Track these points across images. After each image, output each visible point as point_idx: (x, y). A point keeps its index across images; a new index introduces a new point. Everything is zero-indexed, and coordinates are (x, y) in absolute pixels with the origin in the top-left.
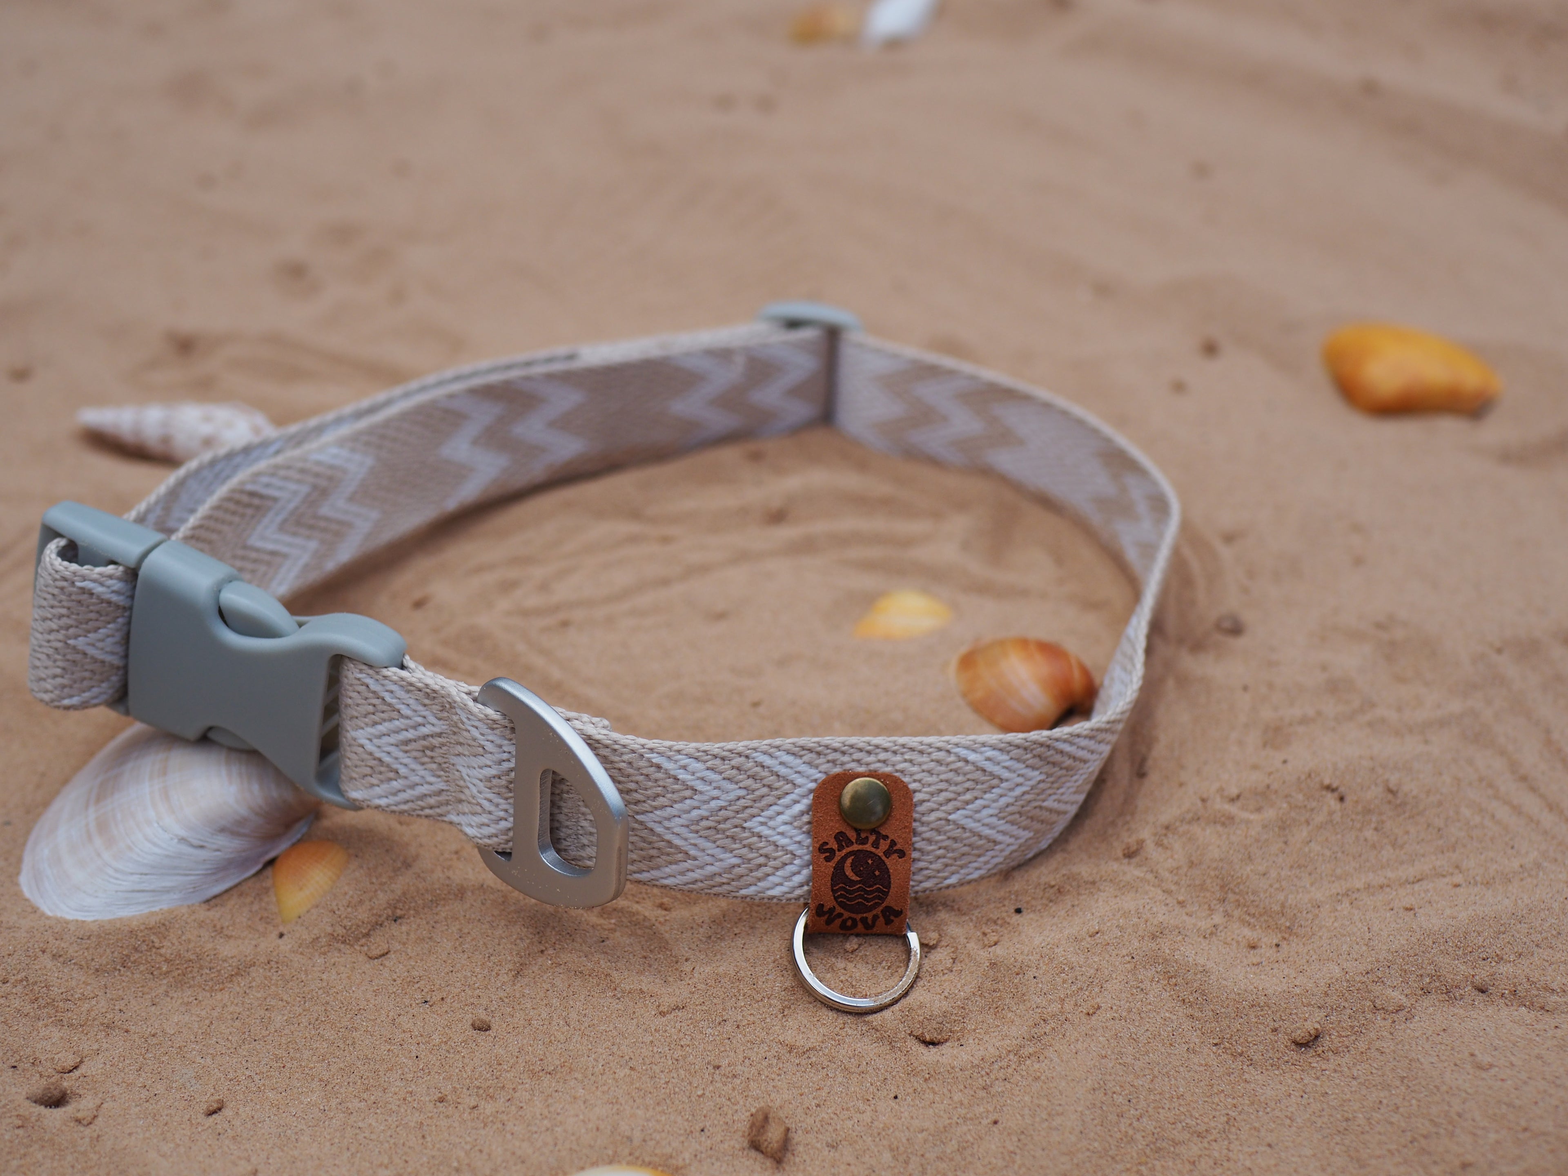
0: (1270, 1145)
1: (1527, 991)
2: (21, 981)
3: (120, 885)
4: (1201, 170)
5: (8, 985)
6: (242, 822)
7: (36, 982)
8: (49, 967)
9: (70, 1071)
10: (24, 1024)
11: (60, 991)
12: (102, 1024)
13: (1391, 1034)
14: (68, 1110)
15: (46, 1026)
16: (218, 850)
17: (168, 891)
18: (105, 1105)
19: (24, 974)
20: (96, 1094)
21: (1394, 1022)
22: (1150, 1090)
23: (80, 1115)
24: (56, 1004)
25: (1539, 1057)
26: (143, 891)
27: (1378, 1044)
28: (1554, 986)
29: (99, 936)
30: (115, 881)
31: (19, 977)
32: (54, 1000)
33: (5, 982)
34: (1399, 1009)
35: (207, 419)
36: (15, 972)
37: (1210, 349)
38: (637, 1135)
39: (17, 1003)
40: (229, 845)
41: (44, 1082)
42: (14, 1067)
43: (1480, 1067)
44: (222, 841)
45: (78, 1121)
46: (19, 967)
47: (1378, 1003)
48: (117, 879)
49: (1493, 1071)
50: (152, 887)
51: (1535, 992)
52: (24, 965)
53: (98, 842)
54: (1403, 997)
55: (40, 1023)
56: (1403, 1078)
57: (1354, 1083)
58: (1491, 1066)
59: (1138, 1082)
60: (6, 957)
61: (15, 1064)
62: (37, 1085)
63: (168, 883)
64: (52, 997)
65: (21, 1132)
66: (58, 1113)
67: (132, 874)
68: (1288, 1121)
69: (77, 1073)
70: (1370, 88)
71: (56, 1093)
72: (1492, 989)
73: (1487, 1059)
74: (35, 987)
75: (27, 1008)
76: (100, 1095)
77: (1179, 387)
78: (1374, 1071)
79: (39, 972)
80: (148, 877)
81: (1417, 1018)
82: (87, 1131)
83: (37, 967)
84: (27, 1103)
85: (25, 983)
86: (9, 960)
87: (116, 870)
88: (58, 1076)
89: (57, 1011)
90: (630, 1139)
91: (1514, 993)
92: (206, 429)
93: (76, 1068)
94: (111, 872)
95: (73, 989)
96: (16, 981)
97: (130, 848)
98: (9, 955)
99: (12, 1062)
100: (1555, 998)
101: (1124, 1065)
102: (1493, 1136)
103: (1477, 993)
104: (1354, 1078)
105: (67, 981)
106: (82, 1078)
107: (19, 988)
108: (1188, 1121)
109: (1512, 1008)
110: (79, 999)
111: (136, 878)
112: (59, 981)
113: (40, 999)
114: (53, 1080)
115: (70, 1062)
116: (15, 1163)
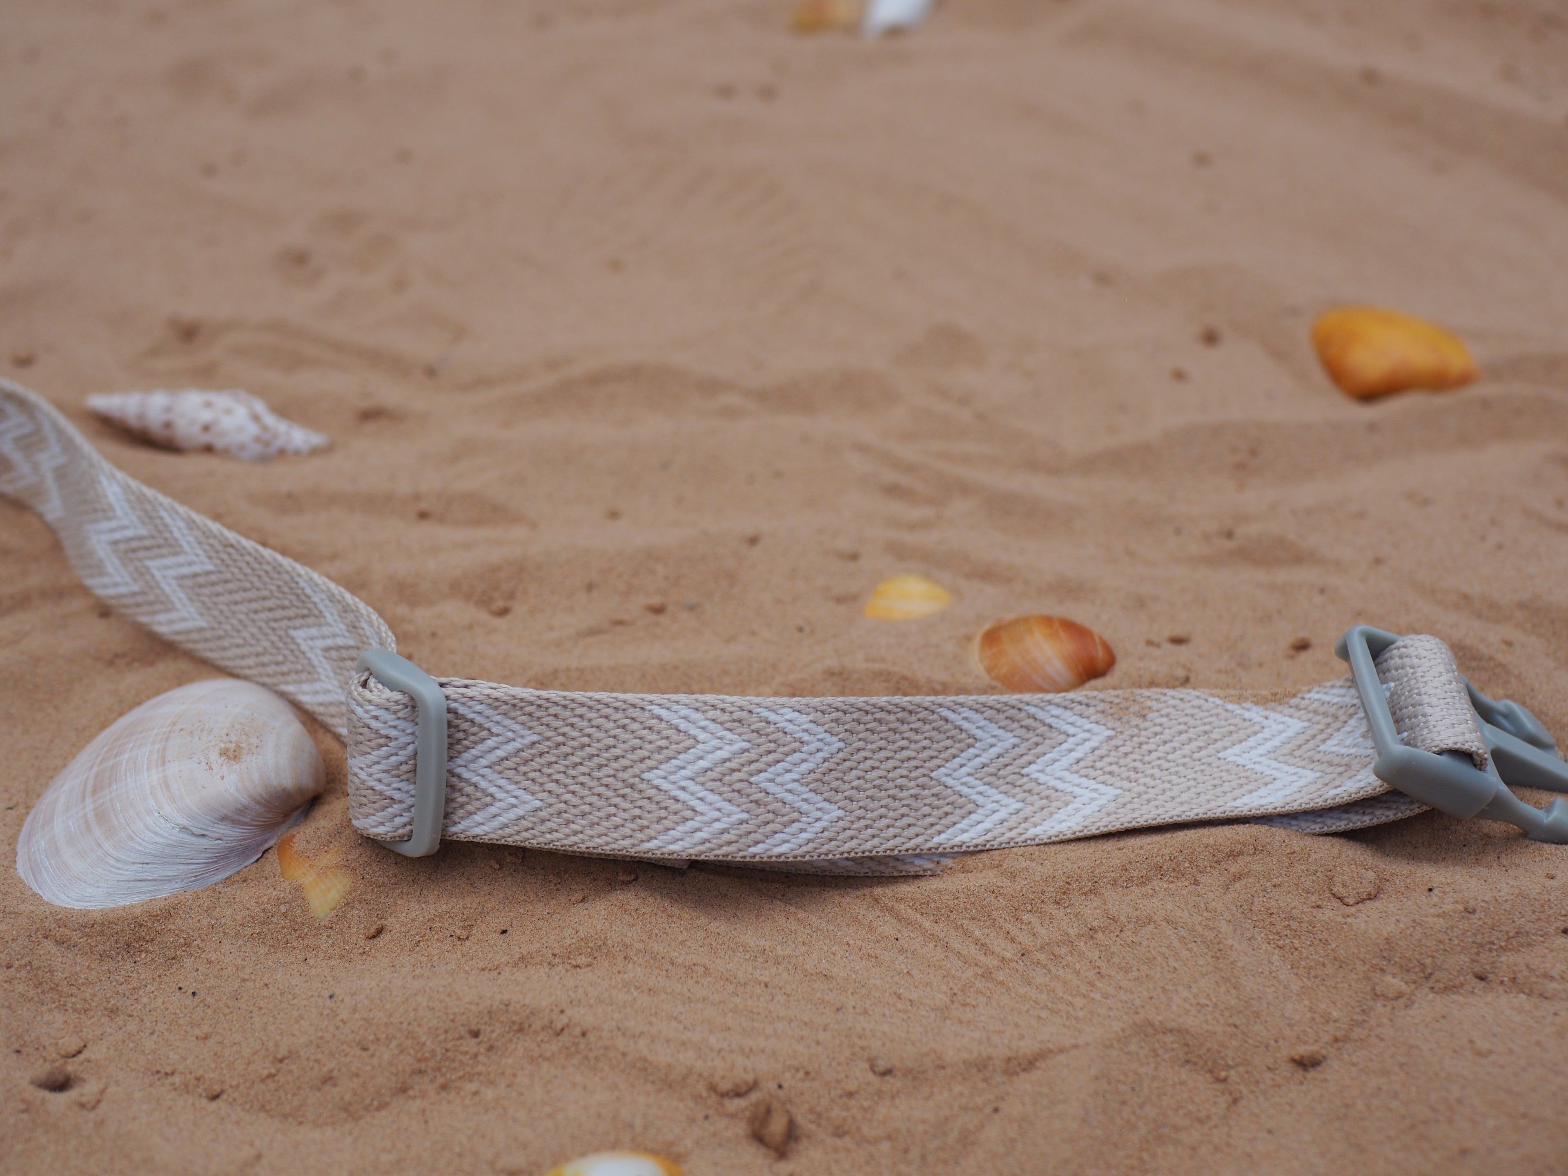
0: (1270, 1132)
1: (1526, 978)
2: (26, 966)
3: (122, 874)
4: (1202, 160)
5: (13, 969)
6: (242, 810)
7: (40, 967)
8: (53, 952)
9: (74, 1056)
10: (28, 1010)
11: (64, 976)
12: (106, 1009)
13: (1391, 1020)
14: (72, 1095)
15: (50, 1010)
16: (220, 839)
17: (169, 880)
18: (109, 1090)
19: (28, 959)
20: (100, 1078)
21: (1393, 1008)
22: (1154, 1078)
23: (84, 1100)
24: (60, 988)
25: (1538, 1043)
26: (144, 880)
27: (1379, 1030)
28: (1554, 973)
29: (102, 925)
30: (116, 871)
31: (23, 962)
32: (57, 985)
33: (9, 967)
34: (1399, 996)
35: (208, 405)
36: (19, 957)
37: (1211, 338)
38: (638, 1122)
39: (21, 988)
40: (231, 834)
41: (48, 1067)
42: (18, 1052)
43: (1480, 1054)
44: (224, 830)
45: (82, 1105)
46: (22, 952)
47: (1378, 989)
48: (118, 869)
49: (1493, 1058)
50: (155, 876)
51: (1534, 979)
52: (27, 950)
53: (98, 832)
54: (1402, 984)
55: (44, 1008)
56: (1402, 1065)
57: (1354, 1069)
58: (1490, 1052)
59: (1143, 1070)
60: (10, 943)
61: (20, 1048)
62: (41, 1069)
63: (170, 871)
64: (56, 982)
65: (25, 1116)
66: (61, 1098)
67: (134, 863)
68: (1288, 1108)
69: (81, 1057)
70: (1370, 77)
71: (60, 1078)
72: (1491, 976)
73: (1484, 1045)
74: (39, 972)
75: (32, 993)
76: (104, 1080)
77: (1179, 376)
78: (1374, 1057)
79: (43, 957)
80: (150, 866)
81: (1417, 1005)
82: (92, 1116)
83: (41, 952)
84: (31, 1088)
85: (29, 968)
86: (13, 945)
87: (117, 860)
88: (61, 1061)
89: (61, 996)
90: (631, 1126)
91: (1514, 980)
92: (206, 416)
93: (80, 1052)
94: (112, 862)
95: (77, 974)
96: (20, 965)
97: (132, 839)
98: (13, 940)
99: (16, 1046)
100: (1554, 985)
101: (1128, 1053)
102: (1491, 1123)
103: (1478, 981)
104: (1354, 1065)
105: (71, 966)
106: (85, 1063)
107: (23, 973)
108: (1190, 1107)
109: (1511, 995)
110: (83, 984)
111: (137, 867)
112: (64, 966)
113: (44, 984)
114: (57, 1064)
115: (73, 1048)
116: (18, 1148)
